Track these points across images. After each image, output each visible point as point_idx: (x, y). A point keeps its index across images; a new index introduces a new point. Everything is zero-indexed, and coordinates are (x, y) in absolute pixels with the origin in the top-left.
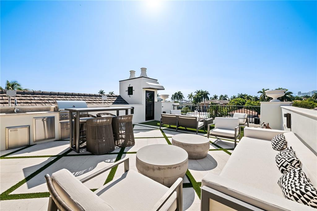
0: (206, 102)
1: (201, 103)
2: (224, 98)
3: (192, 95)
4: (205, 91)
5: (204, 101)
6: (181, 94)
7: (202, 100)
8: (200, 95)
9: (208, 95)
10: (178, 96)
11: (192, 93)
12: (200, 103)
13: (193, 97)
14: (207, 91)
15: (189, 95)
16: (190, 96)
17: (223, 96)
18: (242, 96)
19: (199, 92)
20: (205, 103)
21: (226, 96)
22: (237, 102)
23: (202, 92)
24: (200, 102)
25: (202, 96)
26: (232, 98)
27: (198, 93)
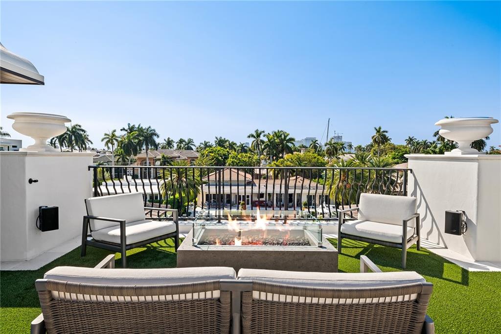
0: (151, 154)
1: (139, 156)
2: (186, 145)
3: (113, 135)
4: (147, 127)
5: (145, 151)
6: (82, 133)
7: (140, 150)
8: (135, 138)
9: (155, 138)
10: (73, 138)
11: (115, 131)
12: (136, 158)
13: (117, 140)
14: (152, 128)
15: (106, 135)
16: (110, 139)
17: (184, 141)
18: (221, 143)
19: (131, 129)
20: (149, 156)
21: (190, 141)
22: (213, 154)
23: (140, 130)
24: (135, 155)
25: (140, 140)
26: (202, 146)
27: (131, 132)
